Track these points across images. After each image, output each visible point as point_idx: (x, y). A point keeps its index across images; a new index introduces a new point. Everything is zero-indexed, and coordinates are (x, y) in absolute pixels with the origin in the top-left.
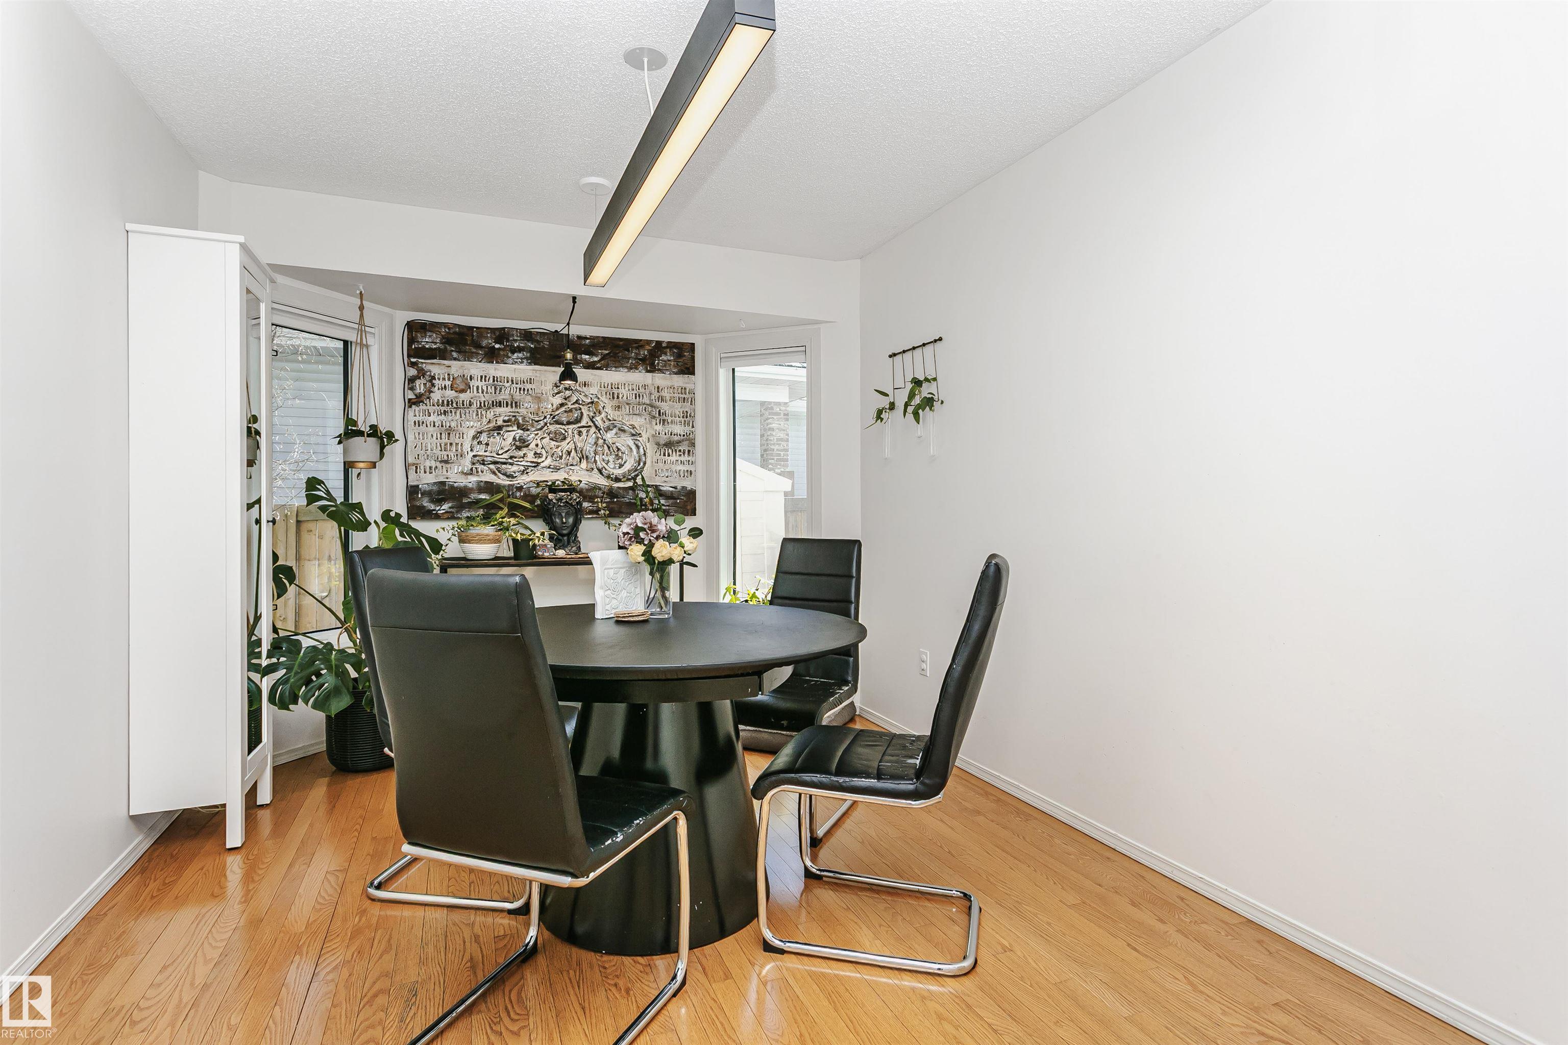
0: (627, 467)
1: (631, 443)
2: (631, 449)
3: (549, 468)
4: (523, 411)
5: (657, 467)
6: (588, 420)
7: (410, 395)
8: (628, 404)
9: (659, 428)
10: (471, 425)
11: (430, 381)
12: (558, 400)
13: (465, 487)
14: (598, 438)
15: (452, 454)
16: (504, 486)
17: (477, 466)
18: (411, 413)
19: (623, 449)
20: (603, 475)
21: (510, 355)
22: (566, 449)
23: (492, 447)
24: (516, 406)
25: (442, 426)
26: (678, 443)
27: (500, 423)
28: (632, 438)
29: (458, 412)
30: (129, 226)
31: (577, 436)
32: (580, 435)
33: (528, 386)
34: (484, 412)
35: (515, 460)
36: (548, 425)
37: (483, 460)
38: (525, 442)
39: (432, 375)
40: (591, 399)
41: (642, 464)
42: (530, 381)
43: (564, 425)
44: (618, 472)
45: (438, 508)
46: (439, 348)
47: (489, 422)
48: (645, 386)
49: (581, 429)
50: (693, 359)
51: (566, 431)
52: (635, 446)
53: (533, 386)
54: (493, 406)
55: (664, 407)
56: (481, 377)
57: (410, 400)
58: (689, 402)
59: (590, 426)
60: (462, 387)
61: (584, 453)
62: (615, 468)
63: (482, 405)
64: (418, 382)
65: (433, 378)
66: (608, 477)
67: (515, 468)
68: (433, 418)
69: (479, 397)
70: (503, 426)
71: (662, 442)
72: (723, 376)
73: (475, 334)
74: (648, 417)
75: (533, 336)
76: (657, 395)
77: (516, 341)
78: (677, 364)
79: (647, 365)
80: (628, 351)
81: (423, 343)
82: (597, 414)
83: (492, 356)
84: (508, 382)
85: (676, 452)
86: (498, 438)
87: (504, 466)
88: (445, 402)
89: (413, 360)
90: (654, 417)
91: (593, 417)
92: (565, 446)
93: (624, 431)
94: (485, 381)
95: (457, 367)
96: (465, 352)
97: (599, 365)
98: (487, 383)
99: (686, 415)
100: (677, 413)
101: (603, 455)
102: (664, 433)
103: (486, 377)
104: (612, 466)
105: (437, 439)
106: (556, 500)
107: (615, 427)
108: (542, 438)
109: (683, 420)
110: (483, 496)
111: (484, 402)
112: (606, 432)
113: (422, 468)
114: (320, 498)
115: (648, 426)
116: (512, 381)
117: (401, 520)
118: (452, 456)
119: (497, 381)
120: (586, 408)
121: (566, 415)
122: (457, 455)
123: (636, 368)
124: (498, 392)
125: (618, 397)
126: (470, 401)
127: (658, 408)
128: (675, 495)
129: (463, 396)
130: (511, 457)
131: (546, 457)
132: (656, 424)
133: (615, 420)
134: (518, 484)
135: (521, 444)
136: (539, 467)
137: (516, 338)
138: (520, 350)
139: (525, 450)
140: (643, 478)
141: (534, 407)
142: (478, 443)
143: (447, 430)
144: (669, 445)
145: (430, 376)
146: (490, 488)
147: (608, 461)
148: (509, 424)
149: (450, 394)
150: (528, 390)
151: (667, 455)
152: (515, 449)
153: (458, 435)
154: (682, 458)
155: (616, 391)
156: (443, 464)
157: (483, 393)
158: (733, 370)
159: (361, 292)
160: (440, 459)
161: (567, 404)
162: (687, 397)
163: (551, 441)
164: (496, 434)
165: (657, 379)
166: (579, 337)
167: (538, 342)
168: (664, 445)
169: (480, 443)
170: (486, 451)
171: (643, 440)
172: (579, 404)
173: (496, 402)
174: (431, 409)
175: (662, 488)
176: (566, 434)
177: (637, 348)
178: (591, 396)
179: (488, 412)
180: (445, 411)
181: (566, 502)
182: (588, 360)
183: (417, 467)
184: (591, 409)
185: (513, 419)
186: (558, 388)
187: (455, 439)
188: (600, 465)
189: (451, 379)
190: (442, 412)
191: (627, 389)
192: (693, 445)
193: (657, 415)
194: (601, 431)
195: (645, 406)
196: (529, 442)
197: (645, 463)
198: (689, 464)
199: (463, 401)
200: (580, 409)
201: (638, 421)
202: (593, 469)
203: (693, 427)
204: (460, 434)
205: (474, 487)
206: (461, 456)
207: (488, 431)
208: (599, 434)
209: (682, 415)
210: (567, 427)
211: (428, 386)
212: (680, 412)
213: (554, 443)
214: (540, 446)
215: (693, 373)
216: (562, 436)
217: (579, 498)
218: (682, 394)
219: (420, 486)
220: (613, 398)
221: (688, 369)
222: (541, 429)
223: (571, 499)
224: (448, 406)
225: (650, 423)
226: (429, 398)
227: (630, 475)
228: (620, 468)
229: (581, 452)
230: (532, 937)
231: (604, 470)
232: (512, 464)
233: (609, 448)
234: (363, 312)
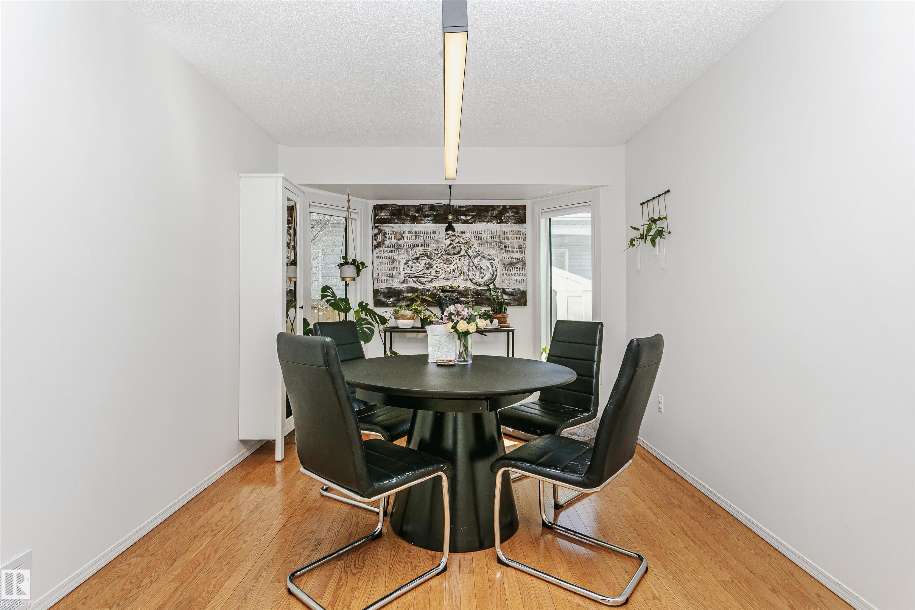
0: (486, 278)
1: (489, 265)
2: (488, 267)
3: (443, 279)
4: (430, 249)
5: (503, 277)
6: (464, 252)
7: (375, 243)
8: (487, 242)
9: (505, 255)
10: (404, 257)
11: (384, 235)
12: (448, 242)
13: (401, 290)
14: (470, 262)
15: (394, 273)
16: (420, 290)
17: (407, 278)
18: (375, 252)
19: (484, 267)
20: (472, 283)
21: (423, 219)
22: (452, 268)
23: (414, 269)
24: (426, 246)
25: (390, 258)
26: (516, 263)
27: (418, 255)
28: (489, 261)
29: (398, 251)
30: (241, 175)
31: (458, 261)
32: (460, 261)
33: (432, 235)
34: (410, 250)
35: (426, 275)
36: (443, 255)
37: (410, 276)
38: (431, 265)
39: (385, 232)
40: (466, 240)
41: (494, 276)
42: (434, 232)
43: (452, 255)
44: (481, 281)
45: (388, 301)
46: (388, 218)
47: (413, 255)
48: (496, 232)
49: (460, 257)
50: (525, 214)
51: (452, 259)
52: (491, 266)
53: (435, 235)
54: (415, 247)
55: (508, 243)
56: (409, 231)
57: (374, 245)
58: (523, 240)
59: (465, 256)
60: (399, 237)
61: (462, 270)
62: (479, 279)
63: (409, 246)
64: (378, 236)
65: (386, 233)
66: (476, 284)
67: (426, 279)
68: (386, 254)
69: (408, 242)
70: (420, 257)
71: (507, 263)
72: (543, 223)
73: (406, 209)
74: (498, 249)
75: (435, 208)
76: (503, 236)
77: (426, 211)
78: (515, 218)
79: (497, 219)
80: (487, 212)
81: (381, 216)
82: (469, 249)
83: (414, 220)
84: (422, 233)
85: (515, 269)
86: (417, 263)
87: (420, 278)
88: (392, 246)
89: (376, 225)
90: (502, 249)
91: (467, 250)
92: (452, 267)
93: (484, 258)
94: (411, 234)
95: (397, 227)
96: (401, 219)
97: (470, 221)
98: (412, 234)
99: (520, 247)
100: (515, 246)
101: (473, 271)
102: (507, 258)
103: (411, 231)
104: (478, 278)
105: (387, 265)
106: (444, 297)
107: (479, 255)
108: (440, 263)
109: (519, 250)
110: (410, 295)
111: (410, 245)
112: (474, 258)
113: (380, 280)
114: (328, 296)
115: (498, 254)
116: (424, 233)
117: (368, 307)
118: (395, 274)
119: (417, 233)
120: (463, 245)
121: (452, 250)
122: (397, 273)
123: (491, 222)
124: (417, 239)
125: (481, 239)
126: (403, 245)
127: (504, 243)
128: (514, 294)
129: (401, 242)
130: (424, 274)
131: (442, 273)
132: (503, 253)
133: (479, 252)
134: (428, 288)
135: (429, 266)
136: (438, 279)
137: (426, 210)
138: (428, 216)
139: (431, 270)
140: (494, 285)
141: (436, 246)
142: (407, 266)
143: (392, 260)
144: (510, 264)
145: (384, 232)
146: (413, 290)
147: (476, 275)
148: (423, 256)
149: (394, 241)
150: (433, 237)
151: (509, 270)
152: (426, 269)
153: (397, 263)
154: (518, 272)
155: (480, 235)
156: (390, 278)
157: (409, 240)
158: (550, 219)
159: (349, 193)
160: (389, 275)
161: (453, 244)
162: (521, 236)
163: (445, 264)
164: (416, 262)
165: (503, 227)
166: (460, 207)
167: (438, 211)
168: (508, 265)
169: (408, 266)
170: (411, 271)
171: (495, 262)
172: (460, 243)
173: (416, 244)
174: (385, 249)
175: (506, 290)
176: (453, 260)
177: (492, 210)
178: (466, 239)
179: (412, 250)
180: (391, 250)
181: (450, 298)
182: (464, 219)
183: (378, 280)
184: (466, 246)
185: (425, 253)
186: (448, 235)
187: (396, 265)
188: (471, 277)
189: (394, 234)
190: (390, 251)
191: (486, 234)
192: (525, 264)
193: (504, 248)
194: (471, 258)
195: (497, 243)
196: (433, 265)
197: (496, 276)
198: (522, 276)
199: (400, 245)
200: (460, 246)
201: (493, 252)
202: (467, 279)
203: (525, 254)
204: (398, 262)
205: (405, 289)
206: (399, 273)
207: (412, 260)
208: (470, 260)
209: (518, 247)
210: (453, 256)
211: (383, 238)
212: (517, 245)
213: (446, 265)
214: (439, 267)
215: (525, 222)
216: (450, 261)
217: (457, 295)
218: (518, 235)
219: (379, 289)
220: (479, 239)
221: (521, 220)
222: (439, 258)
223: (452, 296)
224: (393, 247)
225: (500, 252)
226: (383, 244)
227: (488, 283)
228: (482, 278)
229: (461, 270)
230: (379, 528)
231: (473, 280)
232: (424, 277)
233: (476, 267)
234: (350, 203)
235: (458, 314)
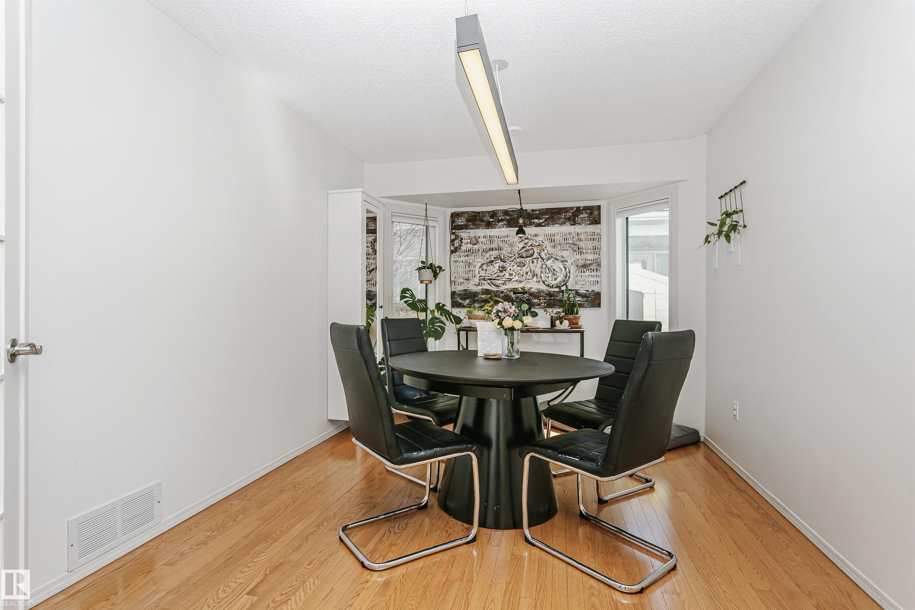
0: (559, 280)
1: (562, 266)
2: (561, 269)
3: (517, 281)
4: (504, 252)
5: (576, 279)
6: (537, 254)
7: (453, 248)
8: (560, 244)
9: (578, 256)
10: (479, 261)
11: (461, 241)
12: (521, 245)
13: (476, 292)
14: (543, 264)
15: (470, 276)
16: (494, 292)
17: (482, 281)
18: (452, 256)
19: (557, 269)
20: (545, 285)
21: (497, 224)
22: (526, 271)
23: (488, 271)
24: (500, 250)
25: (466, 262)
26: (589, 265)
27: (492, 259)
28: (562, 263)
29: (473, 255)
30: (328, 192)
31: (531, 264)
32: (533, 263)
33: (506, 239)
34: (485, 254)
35: (500, 277)
36: (516, 258)
37: (484, 278)
38: (504, 268)
39: (462, 237)
40: (539, 243)
41: (567, 278)
42: (507, 236)
43: (525, 258)
44: (554, 283)
45: (464, 302)
46: (465, 224)
47: (487, 259)
48: (570, 234)
49: (533, 260)
50: (600, 214)
51: (525, 261)
52: (564, 267)
53: (508, 239)
54: (489, 251)
55: (581, 244)
56: (484, 236)
57: (452, 250)
58: (597, 241)
59: (538, 258)
60: (475, 242)
61: (535, 272)
62: (552, 280)
63: (484, 250)
64: (456, 242)
65: (462, 239)
66: (548, 286)
67: (499, 282)
68: (462, 258)
69: (483, 246)
70: (494, 260)
71: (580, 265)
72: (619, 223)
73: (481, 215)
74: (571, 251)
75: (509, 213)
76: (577, 238)
77: (500, 216)
78: (590, 219)
79: (571, 221)
80: (560, 214)
81: (458, 223)
82: (542, 251)
83: (489, 225)
84: (496, 238)
85: (589, 270)
86: (491, 266)
87: (494, 281)
88: (467, 251)
89: (453, 231)
90: (575, 251)
91: (540, 253)
92: (525, 269)
93: (557, 260)
94: (486, 238)
95: (473, 233)
96: (476, 225)
97: (543, 224)
98: (486, 239)
99: (595, 248)
100: (589, 247)
101: (546, 273)
102: (581, 260)
103: (486, 236)
104: (551, 279)
105: (464, 268)
106: (515, 298)
107: (552, 257)
108: (513, 266)
109: (593, 251)
110: (484, 296)
111: (485, 249)
112: (547, 261)
113: (457, 283)
114: (407, 297)
115: (572, 256)
116: (498, 237)
117: (445, 308)
118: (471, 277)
119: (491, 238)
120: (536, 248)
121: (525, 252)
122: (473, 276)
123: (565, 224)
124: (491, 243)
125: (554, 241)
126: (479, 249)
127: (578, 245)
128: (588, 295)
129: (476, 247)
130: (498, 276)
131: (515, 276)
132: (577, 255)
133: (552, 254)
134: (501, 290)
135: (503, 269)
136: (511, 281)
137: (500, 215)
138: (502, 220)
139: (504, 272)
140: (567, 287)
141: (509, 249)
142: (482, 269)
143: (468, 264)
144: (584, 266)
145: (461, 238)
146: (487, 292)
147: (548, 277)
148: (497, 259)
149: (470, 246)
150: (506, 241)
151: (583, 272)
152: (500, 272)
153: (473, 266)
154: (592, 274)
155: (553, 238)
156: (466, 281)
157: (484, 244)
158: (627, 218)
159: (426, 203)
160: (465, 278)
161: (526, 247)
162: (596, 238)
163: (518, 267)
164: (490, 265)
165: (577, 229)
166: (533, 210)
167: (511, 215)
168: (581, 266)
169: (483, 270)
170: (485, 274)
171: (568, 264)
172: (533, 246)
173: (491, 248)
174: (461, 254)
175: (580, 291)
176: (525, 263)
177: (565, 212)
178: (539, 242)
179: (487, 254)
180: (467, 254)
181: (520, 299)
182: (537, 222)
183: (455, 282)
184: (538, 248)
185: (499, 256)
186: (522, 239)
187: (472, 268)
188: (543, 279)
189: (470, 239)
190: (466, 255)
191: (559, 236)
192: (599, 265)
193: (577, 249)
194: (544, 260)
195: (570, 244)
196: (507, 268)
197: (569, 277)
198: (596, 277)
199: (475, 249)
200: (533, 249)
201: (566, 254)
202: (540, 281)
203: (599, 255)
204: (474, 265)
205: (480, 291)
206: (475, 277)
207: (487, 263)
208: (543, 262)
209: (592, 248)
210: (526, 259)
211: (459, 243)
212: (591, 247)
213: (519, 268)
214: (512, 270)
215: (599, 223)
216: (524, 264)
217: (528, 297)
218: (592, 236)
219: (456, 292)
220: (552, 242)
221: (596, 221)
222: (512, 261)
223: (523, 298)
224: (469, 252)
225: (573, 254)
226: (460, 249)
227: (561, 284)
228: (555, 280)
229: (534, 272)
230: (425, 500)
231: (546, 282)
232: (498, 280)
233: (549, 269)
234: (427, 211)
235: (505, 311)
